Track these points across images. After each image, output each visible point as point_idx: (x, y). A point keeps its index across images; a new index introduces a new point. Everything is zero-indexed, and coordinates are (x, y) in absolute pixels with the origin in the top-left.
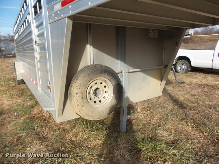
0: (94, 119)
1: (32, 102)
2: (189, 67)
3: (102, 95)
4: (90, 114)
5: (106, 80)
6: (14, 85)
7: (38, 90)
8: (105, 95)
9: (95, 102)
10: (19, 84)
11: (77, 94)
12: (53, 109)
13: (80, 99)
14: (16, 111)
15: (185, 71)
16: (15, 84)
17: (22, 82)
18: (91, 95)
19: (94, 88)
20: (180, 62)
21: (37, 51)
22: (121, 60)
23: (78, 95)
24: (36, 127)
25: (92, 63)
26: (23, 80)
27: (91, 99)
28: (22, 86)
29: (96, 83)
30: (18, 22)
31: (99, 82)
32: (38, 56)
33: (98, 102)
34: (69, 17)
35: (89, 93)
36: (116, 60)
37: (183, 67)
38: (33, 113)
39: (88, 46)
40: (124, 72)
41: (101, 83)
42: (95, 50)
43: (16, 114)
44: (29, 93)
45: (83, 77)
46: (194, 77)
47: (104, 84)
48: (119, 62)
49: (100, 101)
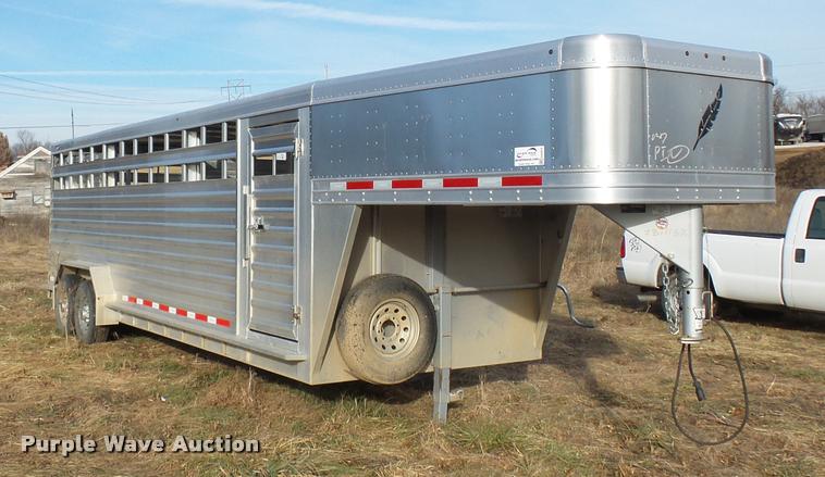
0: (382, 378)
3: (397, 334)
4: (375, 366)
5: (407, 304)
8: (403, 335)
9: (384, 347)
11: (355, 325)
12: (304, 357)
13: (360, 336)
18: (377, 331)
19: (382, 319)
21: (252, 243)
22: (436, 268)
23: (357, 328)
25: (379, 272)
27: (376, 340)
29: (387, 310)
31: (392, 307)
32: (251, 254)
33: (389, 348)
35: (374, 328)
36: (425, 267)
39: (372, 240)
40: (441, 291)
41: (397, 311)
42: (385, 246)
43: (163, 399)
45: (365, 294)
47: (402, 313)
48: (432, 271)
49: (394, 347)
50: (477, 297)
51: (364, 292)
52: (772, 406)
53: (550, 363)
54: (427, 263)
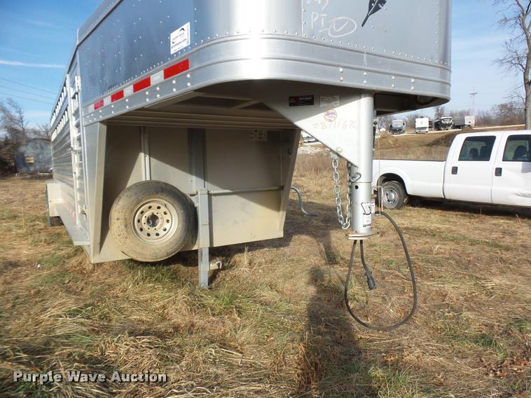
0: (145, 258)
1: (70, 250)
2: (402, 196)
3: (161, 225)
4: (138, 250)
5: (166, 203)
6: (42, 227)
7: (75, 224)
8: (167, 226)
9: (149, 235)
10: (52, 225)
11: (118, 219)
12: (88, 243)
13: (123, 227)
14: (39, 262)
15: (395, 205)
16: (46, 226)
17: (58, 221)
18: (143, 222)
19: (148, 214)
20: (387, 185)
21: (76, 162)
22: (197, 175)
23: (119, 221)
24: (67, 281)
25: (148, 179)
26: (59, 217)
27: (141, 230)
28: (58, 229)
29: (150, 207)
30: (57, 111)
31: (154, 205)
32: (76, 170)
33: (153, 236)
34: (102, 122)
35: (139, 221)
36: (189, 175)
37: (393, 196)
38: (67, 266)
39: (142, 155)
40: (199, 193)
41: (159, 208)
42: (154, 161)
43: (39, 266)
44: (66, 239)
45: (127, 196)
46: (407, 216)
47: (163, 209)
48: (194, 178)
49: (157, 235)
50: (235, 197)
51: (126, 195)
52: (436, 263)
53: (306, 235)
54: (191, 173)
